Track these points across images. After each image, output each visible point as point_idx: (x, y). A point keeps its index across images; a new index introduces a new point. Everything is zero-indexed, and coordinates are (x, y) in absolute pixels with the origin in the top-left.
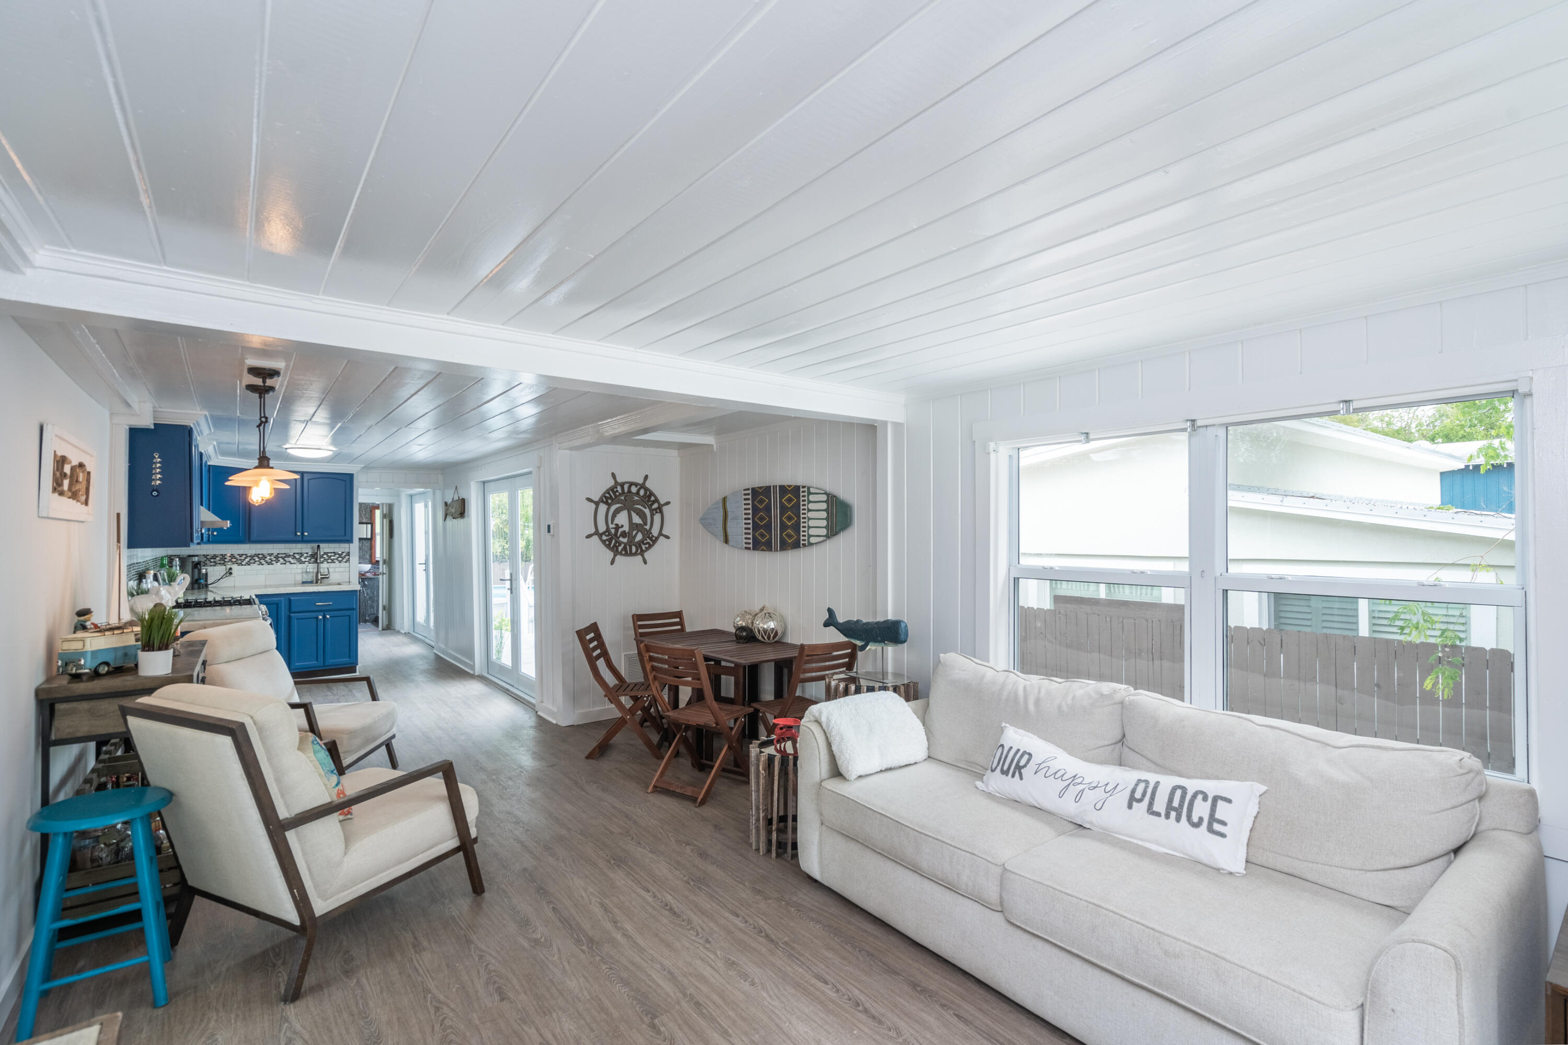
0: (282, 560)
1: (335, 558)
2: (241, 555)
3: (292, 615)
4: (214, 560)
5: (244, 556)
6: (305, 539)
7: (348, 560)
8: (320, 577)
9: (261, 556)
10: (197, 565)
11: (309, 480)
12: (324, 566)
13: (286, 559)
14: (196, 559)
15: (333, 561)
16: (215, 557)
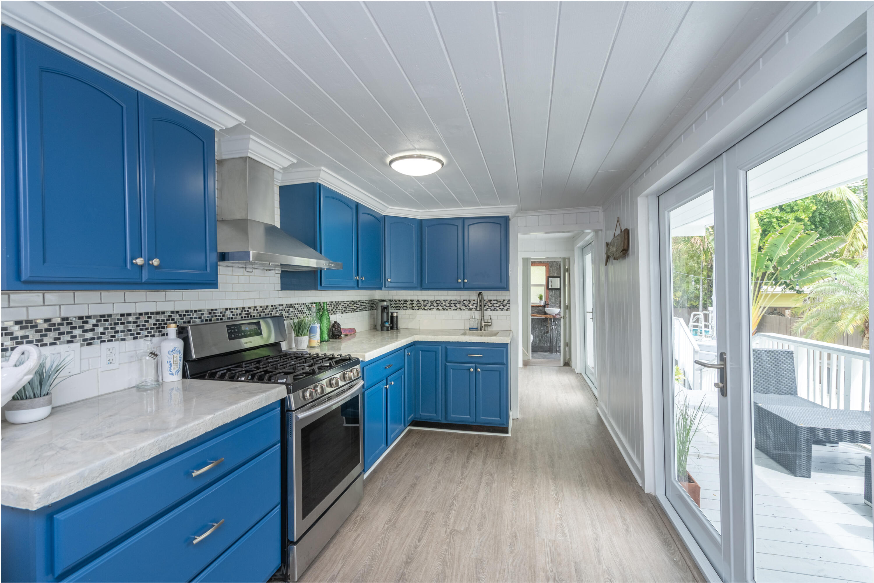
0: (454, 308)
1: (497, 305)
2: (424, 301)
3: (448, 364)
4: (403, 305)
5: (426, 302)
6: (466, 286)
7: (509, 308)
8: (483, 324)
9: (438, 302)
10: (384, 309)
11: (469, 225)
12: (488, 313)
13: (457, 305)
14: (385, 304)
15: (495, 309)
16: (406, 302)
